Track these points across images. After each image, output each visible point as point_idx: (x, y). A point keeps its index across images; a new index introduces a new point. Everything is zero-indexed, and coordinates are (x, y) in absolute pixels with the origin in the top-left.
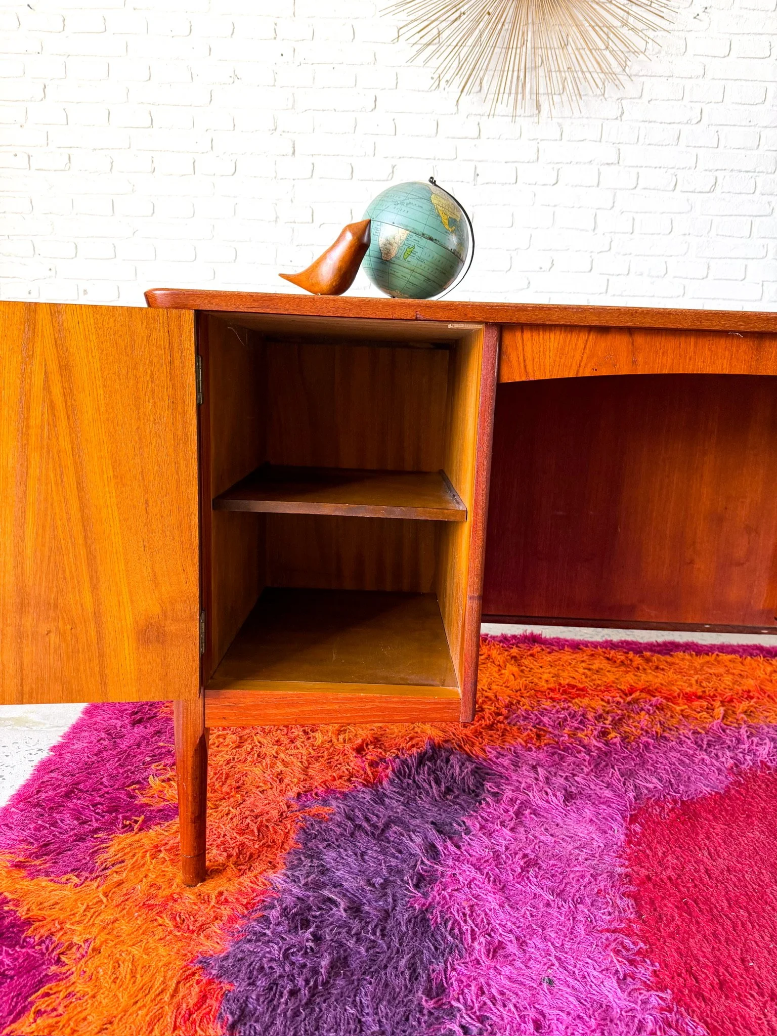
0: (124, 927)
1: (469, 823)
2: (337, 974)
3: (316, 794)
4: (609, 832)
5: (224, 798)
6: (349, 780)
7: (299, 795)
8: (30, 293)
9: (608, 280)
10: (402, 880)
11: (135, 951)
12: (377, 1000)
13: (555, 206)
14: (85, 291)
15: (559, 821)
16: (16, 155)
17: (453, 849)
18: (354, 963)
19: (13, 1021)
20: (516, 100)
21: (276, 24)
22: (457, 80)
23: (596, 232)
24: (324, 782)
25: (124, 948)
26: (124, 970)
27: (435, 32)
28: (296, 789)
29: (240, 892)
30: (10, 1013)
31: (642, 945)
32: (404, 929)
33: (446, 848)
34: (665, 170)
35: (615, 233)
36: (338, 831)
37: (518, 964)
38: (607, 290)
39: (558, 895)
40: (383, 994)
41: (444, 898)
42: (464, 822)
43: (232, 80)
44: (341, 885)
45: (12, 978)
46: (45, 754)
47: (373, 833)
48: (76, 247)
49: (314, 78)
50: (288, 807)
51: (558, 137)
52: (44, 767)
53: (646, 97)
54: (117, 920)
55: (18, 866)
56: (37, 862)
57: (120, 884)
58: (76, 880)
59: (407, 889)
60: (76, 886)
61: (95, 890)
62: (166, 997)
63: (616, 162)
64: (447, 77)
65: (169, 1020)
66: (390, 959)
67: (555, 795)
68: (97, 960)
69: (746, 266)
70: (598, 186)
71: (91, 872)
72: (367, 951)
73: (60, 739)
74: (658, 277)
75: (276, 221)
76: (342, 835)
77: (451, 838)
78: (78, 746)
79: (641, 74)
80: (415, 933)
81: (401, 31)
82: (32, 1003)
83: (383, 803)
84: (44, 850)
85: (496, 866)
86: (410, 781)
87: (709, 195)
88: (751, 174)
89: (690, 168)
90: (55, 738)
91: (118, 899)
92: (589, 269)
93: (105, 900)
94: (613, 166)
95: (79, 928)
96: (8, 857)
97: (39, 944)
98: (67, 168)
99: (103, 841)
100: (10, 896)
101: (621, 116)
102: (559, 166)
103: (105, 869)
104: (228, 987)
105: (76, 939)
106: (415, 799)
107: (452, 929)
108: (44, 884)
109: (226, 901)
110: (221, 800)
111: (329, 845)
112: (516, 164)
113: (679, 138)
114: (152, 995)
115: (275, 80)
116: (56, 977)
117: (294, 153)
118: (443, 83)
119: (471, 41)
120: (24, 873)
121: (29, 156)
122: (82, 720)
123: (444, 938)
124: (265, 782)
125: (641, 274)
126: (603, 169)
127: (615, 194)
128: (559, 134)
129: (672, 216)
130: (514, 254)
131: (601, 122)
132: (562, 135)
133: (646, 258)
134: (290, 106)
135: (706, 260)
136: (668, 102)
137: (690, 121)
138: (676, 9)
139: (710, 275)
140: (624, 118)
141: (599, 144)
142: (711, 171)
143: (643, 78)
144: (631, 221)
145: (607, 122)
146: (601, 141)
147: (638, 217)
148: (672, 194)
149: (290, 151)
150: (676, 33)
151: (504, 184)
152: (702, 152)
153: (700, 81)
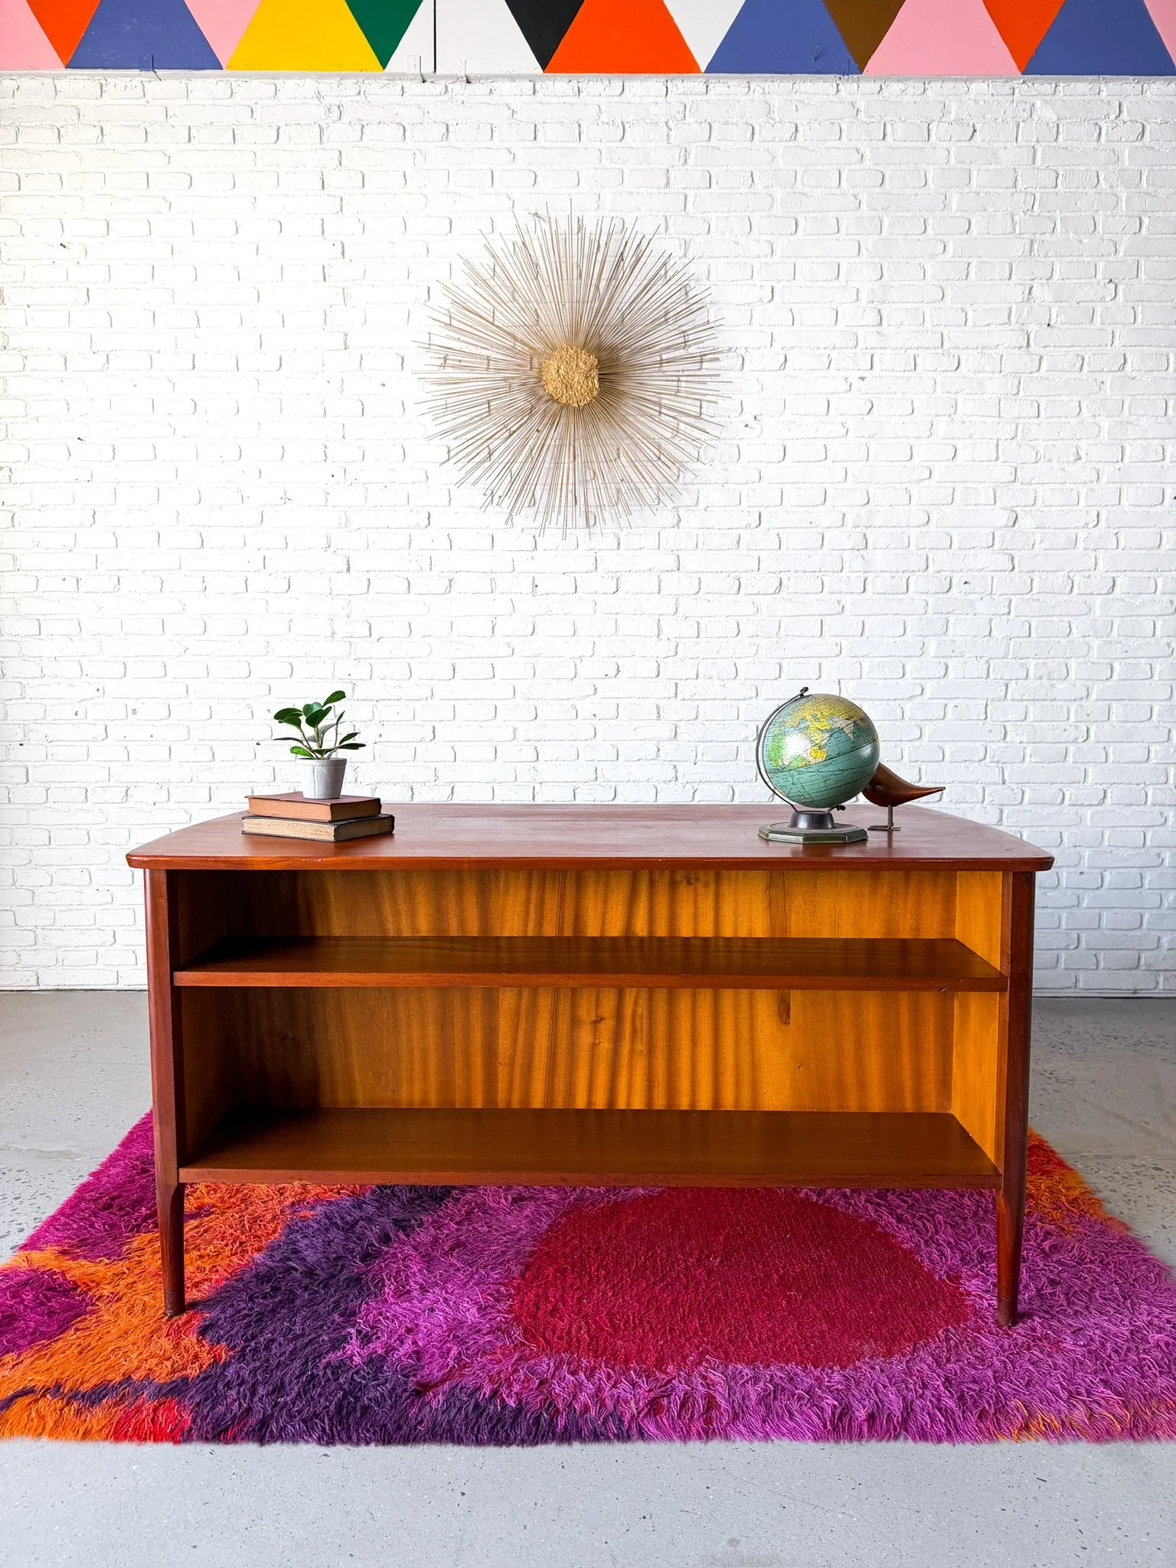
0: (140, 1286)
1: (425, 1219)
2: (283, 1307)
3: (308, 1203)
4: (538, 1224)
5: (231, 1207)
6: (339, 1193)
7: (293, 1204)
8: (76, 714)
9: (676, 684)
10: (353, 1257)
11: (146, 1298)
12: (306, 1318)
13: (617, 614)
14: (134, 710)
15: (501, 1217)
16: (64, 579)
17: (403, 1237)
18: (298, 1302)
19: (61, 1333)
20: (566, 518)
21: (326, 447)
22: (506, 502)
23: (661, 637)
24: (317, 1195)
25: (139, 1297)
26: (138, 1308)
27: (486, 451)
28: (291, 1200)
29: (229, 1265)
30: (59, 1328)
31: (513, 1291)
32: (341, 1283)
33: (398, 1237)
35: (680, 638)
36: (316, 1226)
37: (415, 1301)
38: (676, 693)
39: (468, 1264)
40: (311, 1317)
41: (381, 1267)
42: (421, 1220)
43: (282, 501)
44: (305, 1260)
45: (59, 1314)
46: (85, 1179)
47: (343, 1228)
48: (125, 667)
49: (366, 497)
50: (282, 1212)
51: (616, 547)
52: (83, 1189)
53: (701, 506)
54: (135, 1282)
55: (64, 1253)
56: (78, 1251)
57: (140, 1262)
58: (106, 1261)
59: (355, 1262)
60: (107, 1264)
61: (121, 1266)
62: (164, 1320)
63: (675, 568)
64: (500, 493)
65: (165, 1332)
66: (324, 1299)
67: (506, 1199)
68: (118, 1304)
69: (820, 664)
70: (659, 593)
71: (119, 1256)
72: (309, 1295)
73: (99, 1167)
74: (728, 679)
75: (333, 637)
76: (318, 1229)
77: (404, 1231)
78: (113, 1171)
79: (695, 482)
80: (348, 1286)
81: (452, 453)
82: (74, 1324)
83: (360, 1208)
84: (83, 1242)
85: (431, 1247)
86: (389, 1192)
87: (775, 596)
88: (817, 574)
89: (753, 571)
90: (95, 1167)
91: (137, 1271)
92: (656, 674)
93: (127, 1271)
94: (673, 573)
95: (107, 1287)
96: (56, 1248)
97: (79, 1296)
98: (116, 589)
99: (128, 1238)
100: (57, 1270)
101: (677, 524)
102: (618, 575)
103: (130, 1253)
104: (207, 1315)
105: (105, 1293)
106: (388, 1205)
107: (378, 1283)
108: (83, 1263)
109: (217, 1271)
110: (228, 1208)
111: (306, 1236)
112: (574, 574)
113: (738, 543)
114: (155, 1318)
115: (327, 500)
116: (92, 1313)
117: (348, 570)
118: (496, 499)
119: (521, 459)
120: (68, 1257)
121: (78, 580)
122: (118, 1151)
123: (369, 1289)
124: (268, 1196)
126: (664, 576)
127: (677, 600)
128: (616, 544)
129: (738, 618)
130: (578, 661)
131: (658, 530)
132: (619, 544)
133: (714, 661)
134: (343, 525)
135: (776, 660)
136: (725, 509)
137: (749, 525)
138: (727, 419)
139: (783, 675)
140: (681, 525)
141: (657, 551)
142: (775, 573)
143: (698, 486)
144: (696, 626)
145: (663, 530)
146: (659, 549)
147: (703, 622)
148: (736, 597)
149: (345, 568)
150: (728, 442)
151: (563, 594)
152: (764, 555)
153: (756, 486)
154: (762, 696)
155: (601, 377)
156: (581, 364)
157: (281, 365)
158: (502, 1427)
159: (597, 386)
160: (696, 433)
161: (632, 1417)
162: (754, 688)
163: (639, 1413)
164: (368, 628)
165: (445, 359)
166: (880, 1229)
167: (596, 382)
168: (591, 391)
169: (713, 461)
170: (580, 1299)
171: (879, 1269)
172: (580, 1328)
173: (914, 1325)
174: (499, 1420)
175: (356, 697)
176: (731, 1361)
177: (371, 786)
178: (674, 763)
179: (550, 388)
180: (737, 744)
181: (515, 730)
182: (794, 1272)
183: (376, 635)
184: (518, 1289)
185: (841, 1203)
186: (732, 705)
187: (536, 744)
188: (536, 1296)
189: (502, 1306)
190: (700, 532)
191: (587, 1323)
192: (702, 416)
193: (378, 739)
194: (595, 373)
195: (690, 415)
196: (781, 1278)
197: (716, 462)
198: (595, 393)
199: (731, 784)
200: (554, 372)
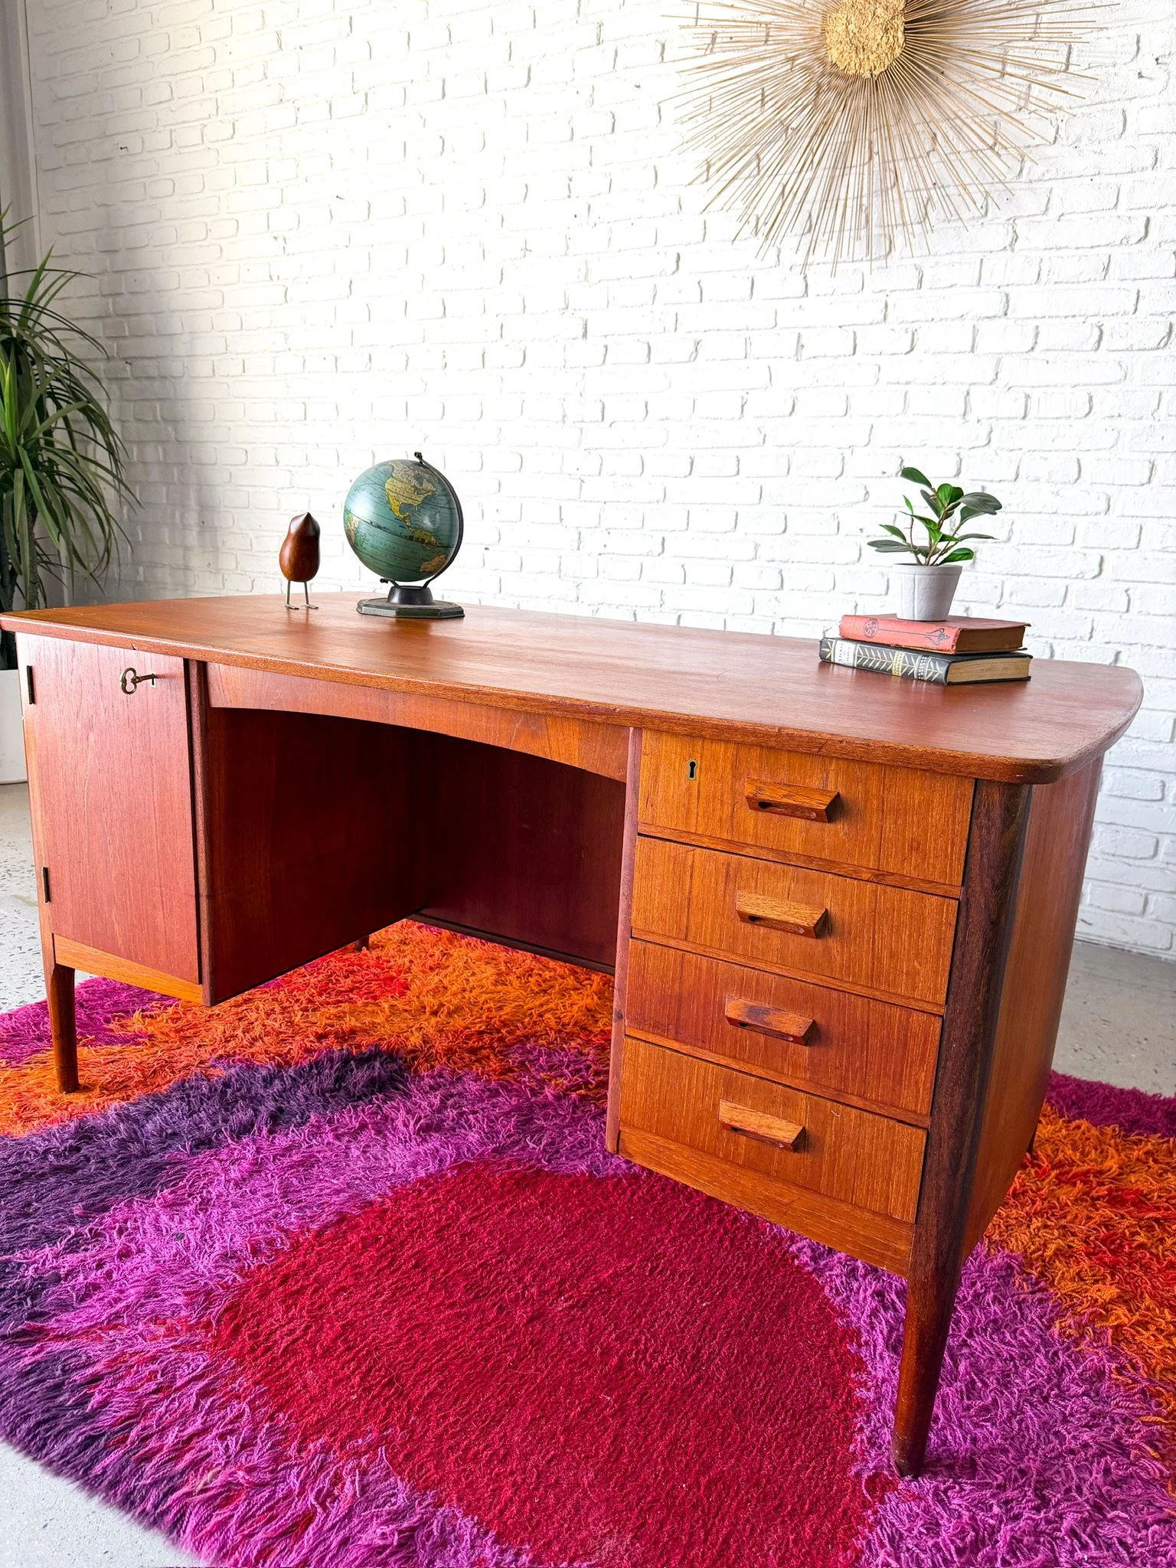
1: (313, 1118)
4: (419, 1168)
7: (222, 1057)
13: (908, 383)
16: (324, 358)
17: (264, 1133)
21: (571, 180)
23: (966, 418)
24: (253, 1054)
31: (286, 1248)
32: (140, 1167)
33: (259, 1131)
34: (1083, 319)
35: (998, 419)
39: (285, 1193)
41: (200, 1162)
42: (309, 1117)
43: (523, 253)
51: (915, 284)
53: (1053, 213)
57: (24, 1075)
59: (184, 1146)
63: (1001, 313)
66: (101, 1182)
70: (972, 351)
71: (18, 1063)
72: (96, 1169)
74: (1065, 483)
75: (564, 421)
76: (203, 1095)
77: (274, 1126)
79: (1047, 177)
80: (141, 1173)
83: (269, 1082)
87: (1157, 352)
89: (1125, 313)
92: (954, 473)
94: (996, 320)
98: (368, 368)
101: (1011, 245)
102: (915, 326)
103: (29, 1063)
107: (171, 1182)
109: (66, 1109)
110: (163, 1042)
111: (182, 1099)
112: (854, 327)
113: (1107, 269)
115: (568, 248)
117: (585, 335)
121: (336, 359)
123: (155, 1184)
124: (212, 1040)
125: (1037, 480)
126: (982, 326)
127: (999, 361)
128: (916, 281)
129: (1092, 389)
130: (847, 453)
131: (980, 256)
132: (920, 281)
133: (1045, 455)
134: (582, 278)
135: (1147, 456)
136: (1091, 215)
137: (1127, 238)
138: (1111, 70)
139: (1154, 479)
140: (1017, 246)
141: (976, 289)
142: (1162, 315)
143: (1049, 185)
144: (1023, 401)
145: (989, 255)
146: (979, 284)
147: (1035, 394)
148: (1093, 355)
149: (581, 332)
150: (1108, 106)
151: (837, 357)
152: (1145, 287)
153: (1149, 175)
154: (1116, 510)
155: (909, 26)
156: (879, 11)
157: (529, 78)
158: (47, 1431)
159: (901, 41)
160: (1056, 99)
161: (189, 1494)
162: (1103, 499)
163: (202, 1491)
164: (600, 409)
165: (714, 37)
166: (852, 1348)
167: (900, 35)
168: (891, 48)
169: (1079, 139)
170: (344, 1289)
171: (779, 1414)
172: (292, 1332)
173: (726, 1541)
174: (55, 1417)
175: (582, 498)
176: (399, 1473)
177: (592, 607)
178: (967, 605)
179: (834, 55)
180: (1067, 582)
181: (757, 547)
182: (649, 1365)
183: (608, 418)
184: (296, 1246)
185: (838, 1282)
186: (1065, 523)
187: (783, 566)
188: (303, 1265)
189: (253, 1263)
190: (1046, 255)
191: (308, 1327)
192: (1072, 69)
193: (603, 550)
194: (899, 22)
195: (1051, 71)
196: (620, 1367)
197: (1085, 140)
198: (898, 51)
199: (1050, 641)
200: (841, 28)
